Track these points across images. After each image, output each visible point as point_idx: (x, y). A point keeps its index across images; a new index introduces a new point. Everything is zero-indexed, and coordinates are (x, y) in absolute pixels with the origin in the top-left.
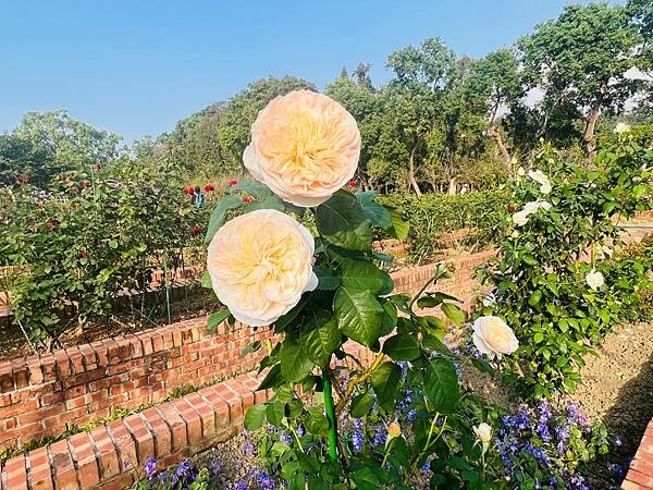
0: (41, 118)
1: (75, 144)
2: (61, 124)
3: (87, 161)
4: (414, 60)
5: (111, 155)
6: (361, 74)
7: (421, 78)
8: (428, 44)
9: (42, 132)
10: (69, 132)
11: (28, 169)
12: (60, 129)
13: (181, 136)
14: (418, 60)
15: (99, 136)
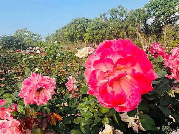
0: (20, 30)
1: (29, 37)
2: (25, 32)
3: (32, 42)
4: (115, 12)
5: (38, 40)
6: (104, 16)
7: (118, 17)
8: (119, 7)
9: (20, 34)
10: (27, 34)
11: (15, 44)
12: (25, 33)
13: (57, 34)
14: (116, 11)
15: (35, 35)
